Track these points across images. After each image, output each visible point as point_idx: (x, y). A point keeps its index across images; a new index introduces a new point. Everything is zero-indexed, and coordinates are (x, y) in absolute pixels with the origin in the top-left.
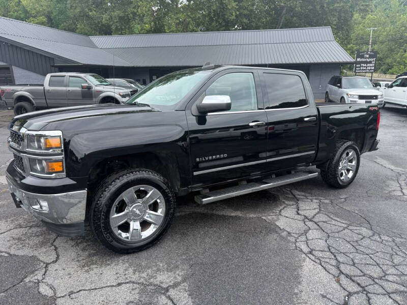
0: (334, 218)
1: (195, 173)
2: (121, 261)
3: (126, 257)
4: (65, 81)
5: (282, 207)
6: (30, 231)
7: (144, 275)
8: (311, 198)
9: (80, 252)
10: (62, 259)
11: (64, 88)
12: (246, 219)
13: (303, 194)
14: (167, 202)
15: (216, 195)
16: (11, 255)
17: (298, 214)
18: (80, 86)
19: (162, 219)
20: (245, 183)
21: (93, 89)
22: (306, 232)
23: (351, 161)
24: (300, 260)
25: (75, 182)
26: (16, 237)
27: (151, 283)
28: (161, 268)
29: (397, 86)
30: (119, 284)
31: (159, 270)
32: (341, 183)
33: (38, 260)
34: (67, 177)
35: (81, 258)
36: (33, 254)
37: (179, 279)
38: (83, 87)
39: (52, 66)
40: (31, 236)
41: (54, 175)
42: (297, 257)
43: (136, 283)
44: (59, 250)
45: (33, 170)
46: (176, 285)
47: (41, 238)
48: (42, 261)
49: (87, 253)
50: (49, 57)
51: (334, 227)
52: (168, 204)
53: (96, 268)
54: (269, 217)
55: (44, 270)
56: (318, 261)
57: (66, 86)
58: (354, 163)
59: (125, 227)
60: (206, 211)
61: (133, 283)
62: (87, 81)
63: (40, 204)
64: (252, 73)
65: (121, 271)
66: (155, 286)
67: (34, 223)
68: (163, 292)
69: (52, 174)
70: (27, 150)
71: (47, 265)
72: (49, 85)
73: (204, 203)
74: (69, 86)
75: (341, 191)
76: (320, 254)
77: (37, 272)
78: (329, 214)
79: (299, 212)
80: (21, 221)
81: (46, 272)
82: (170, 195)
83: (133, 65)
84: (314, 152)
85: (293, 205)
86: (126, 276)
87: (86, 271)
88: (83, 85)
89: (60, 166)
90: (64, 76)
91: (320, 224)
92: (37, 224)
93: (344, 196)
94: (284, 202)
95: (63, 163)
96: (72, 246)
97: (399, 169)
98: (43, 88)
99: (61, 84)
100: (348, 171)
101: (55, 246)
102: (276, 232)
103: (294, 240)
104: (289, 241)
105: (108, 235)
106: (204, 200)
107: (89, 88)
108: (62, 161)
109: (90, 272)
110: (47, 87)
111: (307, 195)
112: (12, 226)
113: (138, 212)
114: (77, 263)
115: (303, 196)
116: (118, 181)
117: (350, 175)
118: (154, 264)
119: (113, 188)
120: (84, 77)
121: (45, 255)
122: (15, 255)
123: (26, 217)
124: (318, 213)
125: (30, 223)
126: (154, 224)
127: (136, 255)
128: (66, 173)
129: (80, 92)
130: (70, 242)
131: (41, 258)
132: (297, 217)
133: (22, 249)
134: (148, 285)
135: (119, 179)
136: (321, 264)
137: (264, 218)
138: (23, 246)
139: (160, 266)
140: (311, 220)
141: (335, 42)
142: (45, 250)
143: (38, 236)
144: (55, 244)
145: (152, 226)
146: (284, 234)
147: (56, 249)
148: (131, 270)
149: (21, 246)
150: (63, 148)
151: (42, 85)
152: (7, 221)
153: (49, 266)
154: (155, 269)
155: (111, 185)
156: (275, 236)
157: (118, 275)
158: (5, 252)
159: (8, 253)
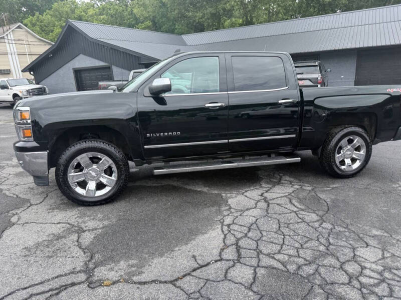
0: (294, 202)
2: (76, 210)
5: (252, 188)
7: (81, 220)
8: (295, 184)
9: (58, 201)
10: (43, 203)
13: (291, 179)
17: (262, 195)
19: (114, 183)
22: (247, 210)
23: (357, 150)
25: (38, 145)
28: (97, 218)
30: (59, 223)
32: (339, 172)
33: (29, 202)
35: (54, 205)
36: (30, 198)
37: (101, 226)
39: (139, 64)
46: (93, 230)
49: (61, 202)
51: (281, 210)
53: (57, 211)
54: (229, 195)
55: (26, 208)
56: (227, 232)
59: (83, 185)
61: (68, 224)
64: (218, 57)
65: (69, 216)
66: (79, 228)
68: (80, 232)
69: (25, 138)
71: (31, 205)
73: (155, 174)
76: (236, 228)
77: (21, 209)
78: (294, 199)
79: (265, 194)
84: (294, 136)
85: (266, 188)
86: (69, 219)
87: (48, 212)
89: (29, 133)
91: (272, 205)
94: (260, 185)
95: (31, 131)
100: (354, 160)
102: (219, 206)
103: (226, 214)
104: (221, 214)
106: (155, 171)
111: (294, 181)
113: (93, 174)
114: (49, 207)
115: (289, 181)
118: (95, 215)
121: (36, 200)
122: (20, 197)
124: (283, 197)
128: (33, 138)
131: (32, 201)
132: (257, 197)
133: (27, 194)
134: (75, 227)
136: (225, 235)
137: (224, 195)
140: (266, 201)
142: (39, 197)
144: (49, 194)
145: (107, 187)
146: (225, 208)
147: (46, 197)
148: (76, 216)
150: (30, 120)
154: (92, 218)
156: (214, 209)
157: (65, 218)
159: (17, 196)
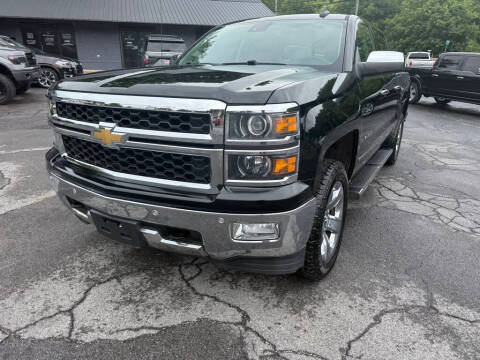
0: (434, 194)
2: (328, 291)
5: (377, 191)
7: (381, 299)
9: (257, 294)
10: (250, 311)
16: (161, 329)
17: (400, 195)
22: (437, 213)
25: (308, 186)
27: (404, 305)
30: (377, 319)
31: (386, 288)
33: (218, 322)
34: (299, 179)
35: (273, 302)
36: (195, 317)
37: (422, 292)
40: (142, 291)
41: (286, 178)
42: (471, 238)
43: (391, 311)
47: (164, 291)
48: (229, 323)
49: (268, 292)
53: (314, 308)
54: (384, 204)
55: (252, 334)
61: (387, 312)
65: (349, 302)
66: (413, 307)
69: (282, 178)
70: (227, 140)
71: (243, 325)
77: (247, 341)
79: (397, 193)
81: (259, 336)
85: (381, 187)
86: (365, 306)
87: (310, 316)
91: (433, 201)
93: (406, 172)
95: (297, 159)
96: (232, 288)
101: (207, 296)
102: (415, 218)
103: (441, 222)
104: (440, 225)
106: (360, 192)
108: (295, 154)
109: (318, 315)
118: (369, 283)
121: (215, 312)
122: (167, 328)
123: (78, 264)
124: (414, 191)
125: (102, 272)
128: (298, 174)
130: (218, 283)
131: (218, 319)
132: (402, 198)
133: (163, 314)
134: (407, 309)
138: (157, 311)
139: (378, 283)
140: (421, 200)
142: (201, 305)
143: (154, 288)
146: (423, 218)
147: (216, 299)
148: (358, 298)
149: (152, 311)
150: (299, 133)
152: (56, 279)
153: (250, 326)
154: (379, 288)
157: (355, 308)
158: (142, 327)
159: (150, 328)
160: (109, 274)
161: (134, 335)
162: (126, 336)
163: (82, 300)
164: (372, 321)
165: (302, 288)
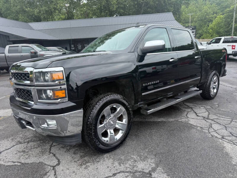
0: (221, 116)
1: (143, 94)
2: (106, 158)
3: (107, 155)
4: (19, 50)
5: (186, 113)
6: (29, 145)
7: (127, 165)
8: (198, 106)
9: (73, 155)
10: (63, 162)
11: (19, 54)
12: (169, 122)
13: (192, 104)
14: (129, 114)
15: (155, 108)
16: (23, 164)
17: (198, 116)
18: (30, 52)
20: (165, 99)
21: (38, 54)
22: (211, 126)
23: (215, 83)
24: (221, 143)
25: (75, 104)
26: (21, 150)
27: (136, 170)
28: (136, 159)
29: (213, 43)
30: (114, 175)
31: (135, 161)
32: (212, 96)
33: (46, 164)
34: (69, 101)
35: (76, 160)
36: (39, 161)
37: (154, 165)
38: (31, 53)
39: (8, 41)
40: (31, 148)
41: (59, 100)
42: (217, 141)
43: (126, 172)
44: (57, 155)
45: (40, 98)
46: (154, 170)
47: (39, 149)
48: (49, 165)
49: (78, 155)
50: (6, 35)
51: (225, 122)
52: (129, 116)
53: (91, 165)
54: (183, 120)
55: (53, 171)
56: (231, 143)
57: (20, 53)
58: (216, 84)
59: (105, 134)
60: (141, 120)
61: (124, 172)
62: (33, 49)
63: (47, 123)
64: (166, 28)
65: (110, 165)
66: (139, 172)
67: (30, 139)
68: (148, 176)
69: (58, 100)
70: (35, 83)
71: (54, 167)
72: (9, 52)
73: (149, 114)
74: (22, 53)
75: (212, 101)
76: (230, 138)
77: (48, 174)
78: (216, 114)
79: (198, 114)
80: (19, 139)
81: (55, 173)
82: (130, 109)
83: (59, 39)
84: (199, 78)
85: (191, 111)
86: (116, 168)
87: (85, 168)
88: (31, 51)
89: (63, 93)
90: (18, 46)
91: (215, 120)
92: (32, 139)
93: (216, 104)
94: (185, 110)
95: (65, 91)
96: (65, 152)
97: (235, 87)
98: (4, 55)
99: (17, 51)
100: (214, 88)
101: (53, 153)
102: (193, 128)
103: (207, 131)
104: (205, 133)
105: (97, 140)
106: (148, 111)
107: (36, 53)
108: (65, 89)
109: (89, 168)
110: (7, 54)
111: (195, 105)
112: (14, 143)
113: (112, 123)
114: (75, 163)
115: (193, 105)
116: (101, 102)
117: (215, 91)
118: (130, 157)
119: (98, 107)
120: (32, 46)
121: (49, 160)
122: (26, 163)
123: (21, 136)
124: (209, 114)
125: (26, 139)
126: (121, 130)
127: (113, 153)
128: (68, 98)
129: (30, 56)
130: (62, 149)
131: (47, 163)
132: (198, 118)
133: (29, 158)
134: (135, 172)
135: (101, 100)
136: (234, 144)
137: (180, 120)
138: (29, 156)
139: (134, 158)
140: (208, 119)
141: (175, 21)
142: (46, 157)
143: (37, 148)
144: (51, 151)
145: (121, 131)
146: (199, 128)
147: (54, 155)
148: (116, 164)
149: (27, 156)
150: (65, 80)
151: (4, 53)
152: (8, 140)
153: (56, 168)
154: (132, 160)
155: (97, 104)
156: (195, 130)
157: (109, 168)
158: (17, 162)
159: (20, 163)
160: (27, 140)
161: (12, 164)
162: (9, 164)
163: (8, 149)
164: (111, 175)
165: (95, 155)
